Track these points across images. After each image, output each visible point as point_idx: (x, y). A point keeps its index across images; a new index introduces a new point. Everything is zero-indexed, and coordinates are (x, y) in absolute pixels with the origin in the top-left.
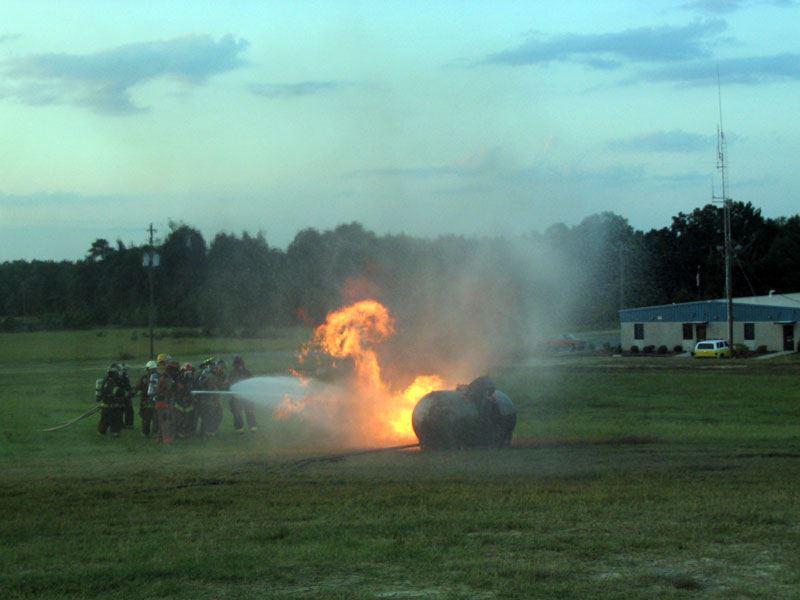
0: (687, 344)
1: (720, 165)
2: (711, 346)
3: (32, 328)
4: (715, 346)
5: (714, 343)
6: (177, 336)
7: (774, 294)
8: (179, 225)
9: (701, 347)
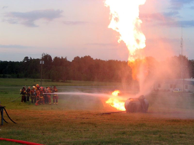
0: (171, 89)
1: (181, 46)
2: (177, 90)
3: (9, 77)
4: (178, 90)
5: (178, 89)
6: (45, 81)
7: (192, 78)
8: (46, 54)
9: (175, 90)
